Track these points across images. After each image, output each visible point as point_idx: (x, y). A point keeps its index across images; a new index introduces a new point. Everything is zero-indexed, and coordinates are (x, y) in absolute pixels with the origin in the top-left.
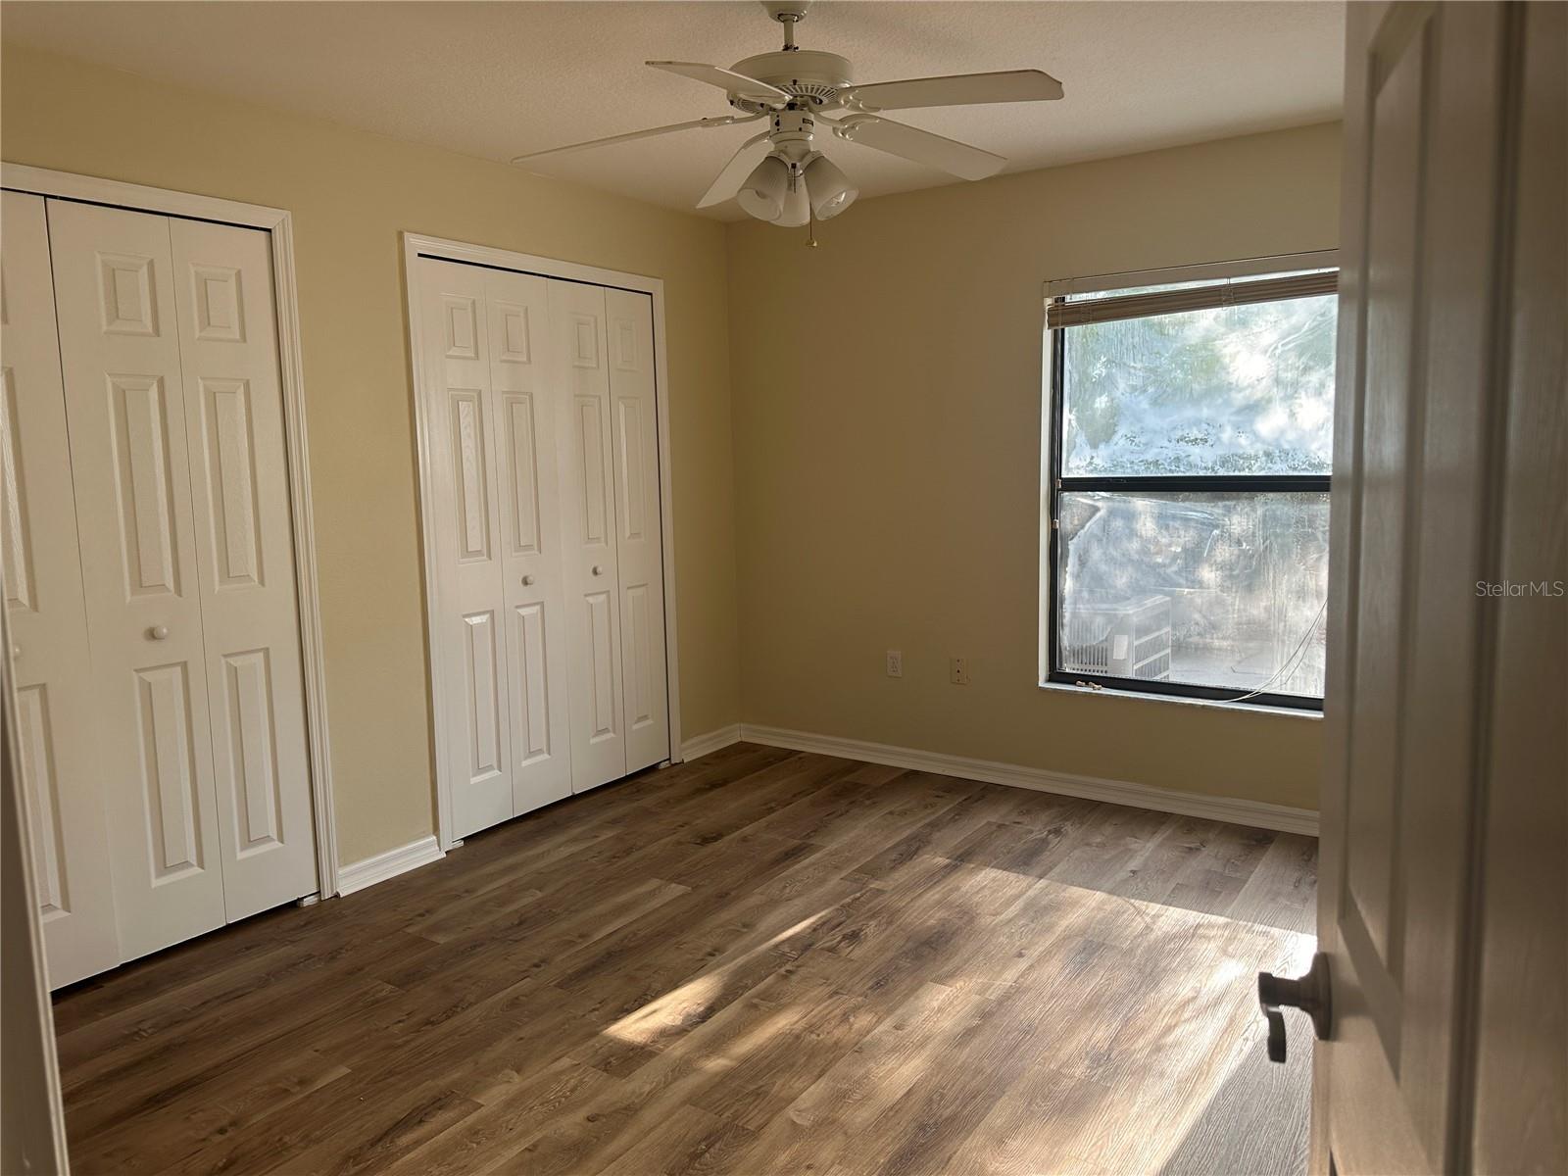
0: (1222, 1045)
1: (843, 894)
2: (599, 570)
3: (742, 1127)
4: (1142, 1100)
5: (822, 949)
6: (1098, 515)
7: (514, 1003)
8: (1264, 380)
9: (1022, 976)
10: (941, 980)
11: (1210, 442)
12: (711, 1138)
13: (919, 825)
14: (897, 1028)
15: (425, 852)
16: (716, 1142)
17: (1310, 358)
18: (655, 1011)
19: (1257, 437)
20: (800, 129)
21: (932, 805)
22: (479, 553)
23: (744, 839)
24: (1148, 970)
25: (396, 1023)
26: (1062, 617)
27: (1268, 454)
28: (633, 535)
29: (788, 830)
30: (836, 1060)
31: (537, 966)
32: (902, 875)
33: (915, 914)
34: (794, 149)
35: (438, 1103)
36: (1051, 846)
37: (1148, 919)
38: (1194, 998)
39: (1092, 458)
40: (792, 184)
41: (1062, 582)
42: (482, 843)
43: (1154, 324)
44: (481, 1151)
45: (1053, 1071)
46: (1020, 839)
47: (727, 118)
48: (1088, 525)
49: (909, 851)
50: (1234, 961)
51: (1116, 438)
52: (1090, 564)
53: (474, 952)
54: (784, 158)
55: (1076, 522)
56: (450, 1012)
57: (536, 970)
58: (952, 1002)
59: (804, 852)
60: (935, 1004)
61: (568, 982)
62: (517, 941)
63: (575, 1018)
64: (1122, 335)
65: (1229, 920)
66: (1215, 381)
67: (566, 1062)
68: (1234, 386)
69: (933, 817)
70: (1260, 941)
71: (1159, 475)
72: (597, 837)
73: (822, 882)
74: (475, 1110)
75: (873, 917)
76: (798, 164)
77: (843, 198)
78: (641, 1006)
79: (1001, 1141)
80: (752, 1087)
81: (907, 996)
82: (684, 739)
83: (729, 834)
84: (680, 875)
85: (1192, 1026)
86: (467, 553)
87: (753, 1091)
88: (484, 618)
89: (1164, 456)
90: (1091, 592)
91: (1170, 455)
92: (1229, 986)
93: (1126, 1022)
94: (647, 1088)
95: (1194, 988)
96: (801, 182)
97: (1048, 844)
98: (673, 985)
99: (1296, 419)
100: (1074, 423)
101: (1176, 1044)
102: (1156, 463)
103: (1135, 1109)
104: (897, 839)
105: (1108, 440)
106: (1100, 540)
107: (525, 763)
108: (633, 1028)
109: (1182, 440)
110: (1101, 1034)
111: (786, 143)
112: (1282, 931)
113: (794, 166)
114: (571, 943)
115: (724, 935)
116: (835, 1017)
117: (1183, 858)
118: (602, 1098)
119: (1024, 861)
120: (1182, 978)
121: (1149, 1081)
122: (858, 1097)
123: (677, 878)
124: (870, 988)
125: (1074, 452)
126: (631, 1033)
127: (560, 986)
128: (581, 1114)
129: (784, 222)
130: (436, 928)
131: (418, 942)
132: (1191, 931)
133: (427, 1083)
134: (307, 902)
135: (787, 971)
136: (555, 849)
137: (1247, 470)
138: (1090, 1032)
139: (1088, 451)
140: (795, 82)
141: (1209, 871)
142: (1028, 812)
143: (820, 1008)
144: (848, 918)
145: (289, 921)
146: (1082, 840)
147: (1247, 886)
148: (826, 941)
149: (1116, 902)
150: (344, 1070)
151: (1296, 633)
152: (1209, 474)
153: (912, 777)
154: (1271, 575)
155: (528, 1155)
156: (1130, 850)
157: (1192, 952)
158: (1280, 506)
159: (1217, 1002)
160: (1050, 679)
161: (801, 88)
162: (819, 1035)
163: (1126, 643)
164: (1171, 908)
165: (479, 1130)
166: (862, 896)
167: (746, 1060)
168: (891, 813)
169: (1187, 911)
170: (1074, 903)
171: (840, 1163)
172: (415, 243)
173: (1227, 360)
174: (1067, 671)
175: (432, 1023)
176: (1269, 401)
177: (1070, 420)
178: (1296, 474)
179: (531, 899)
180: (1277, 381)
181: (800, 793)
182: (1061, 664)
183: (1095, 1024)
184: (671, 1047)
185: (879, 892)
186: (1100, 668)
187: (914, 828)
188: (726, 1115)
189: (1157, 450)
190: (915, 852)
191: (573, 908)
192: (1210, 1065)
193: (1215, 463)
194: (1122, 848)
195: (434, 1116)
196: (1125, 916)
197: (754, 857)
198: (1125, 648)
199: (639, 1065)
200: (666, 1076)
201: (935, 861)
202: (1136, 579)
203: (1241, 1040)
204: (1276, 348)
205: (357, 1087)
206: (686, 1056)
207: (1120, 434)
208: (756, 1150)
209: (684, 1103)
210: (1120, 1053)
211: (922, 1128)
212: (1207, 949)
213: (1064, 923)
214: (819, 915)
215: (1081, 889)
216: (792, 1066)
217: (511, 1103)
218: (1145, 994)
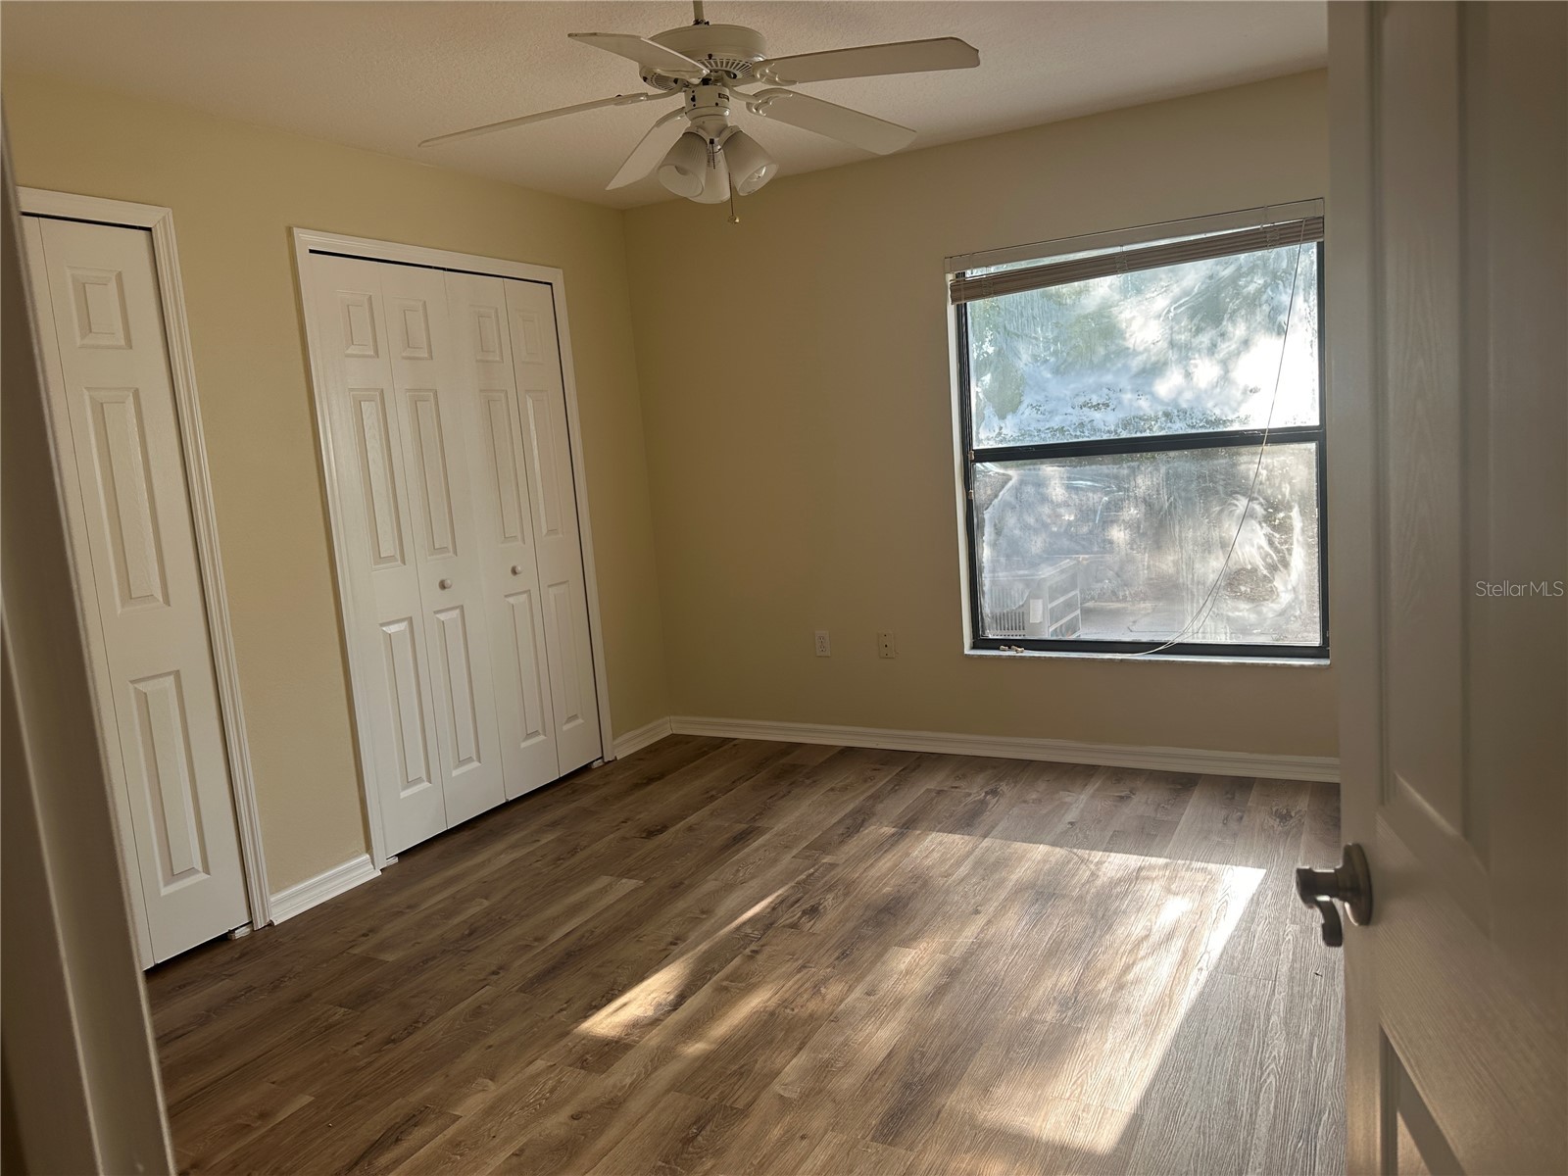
0: (1179, 978)
1: (796, 872)
2: (519, 569)
3: (731, 1107)
4: (1112, 1038)
5: (784, 926)
6: (1010, 484)
7: (477, 1012)
8: (1160, 343)
9: (982, 931)
10: (906, 943)
11: (1112, 407)
12: (701, 1121)
13: (862, 798)
14: (868, 994)
15: (359, 871)
16: (707, 1124)
17: (1202, 319)
18: (625, 1005)
19: (1154, 398)
20: (717, 104)
21: (872, 778)
22: (391, 558)
23: (690, 829)
24: (1100, 914)
25: (355, 1046)
26: (982, 586)
27: (1167, 415)
28: (551, 532)
29: (732, 816)
30: (814, 1031)
31: (495, 973)
32: (852, 847)
33: (870, 883)
34: (712, 125)
35: (414, 1119)
36: (990, 807)
37: (1092, 867)
38: (1147, 936)
39: (1001, 428)
40: (711, 159)
41: (980, 552)
42: (417, 858)
43: (1052, 295)
44: (465, 1162)
45: (1025, 1018)
46: (960, 802)
47: (641, 95)
48: (1001, 493)
49: (856, 823)
50: (1179, 898)
51: (1022, 408)
52: (1005, 531)
53: (426, 966)
54: (702, 133)
55: (989, 492)
56: (412, 1028)
57: (495, 977)
58: (918, 963)
59: (752, 835)
60: (903, 967)
61: (532, 985)
62: (469, 951)
63: (543, 1020)
64: (1022, 307)
65: (1168, 860)
66: (1113, 348)
67: (540, 1064)
68: (1131, 351)
69: (873, 790)
70: (1200, 876)
71: (1066, 441)
72: (538, 841)
73: (775, 861)
74: (454, 1122)
75: (830, 889)
76: (716, 140)
77: (764, 172)
78: (610, 1001)
79: (986, 1090)
80: (735, 1067)
81: (873, 963)
82: (615, 737)
83: (673, 825)
84: (629, 870)
85: (1150, 962)
86: (379, 559)
87: (735, 1071)
88: (403, 626)
89: (1068, 423)
90: (1008, 557)
91: (1074, 421)
92: (1178, 921)
93: (1087, 966)
94: (628, 1081)
95: (1145, 927)
96: (720, 157)
97: (987, 804)
98: (639, 977)
99: (1192, 379)
100: (981, 395)
101: (1137, 981)
102: (1062, 430)
103: (1108, 1046)
104: (842, 814)
105: (1014, 410)
106: (1013, 508)
107: (455, 773)
108: (605, 1023)
109: (1085, 406)
110: (1065, 978)
111: (702, 119)
112: (1218, 866)
113: (712, 142)
114: (528, 947)
115: (683, 924)
116: (806, 990)
117: (1116, 806)
118: (582, 1095)
119: (966, 822)
120: (1133, 918)
121: (1117, 1018)
122: (840, 1064)
123: (627, 873)
124: (838, 958)
125: (983, 424)
126: (603, 1029)
127: (522, 990)
128: (563, 1115)
129: (705, 199)
130: (383, 946)
131: (366, 961)
132: (1134, 874)
133: (399, 1100)
134: (238, 934)
135: (753, 951)
136: (497, 857)
137: (1148, 431)
138: (1054, 979)
139: (996, 422)
140: (710, 56)
141: (1142, 816)
142: (964, 776)
143: (790, 983)
144: (805, 894)
145: (222, 956)
146: (1019, 798)
147: (1179, 827)
148: (785, 919)
149: (1059, 853)
150: (306, 1099)
151: (1204, 584)
152: (1112, 437)
153: (847, 754)
154: (1177, 530)
155: (514, 1160)
156: (1066, 803)
157: (1138, 894)
158: (1181, 463)
159: (1169, 937)
160: (974, 647)
161: (716, 63)
162: (793, 1010)
163: (1041, 606)
164: (1112, 854)
165: (460, 1142)
166: (816, 871)
167: (724, 1042)
168: (832, 789)
169: (1128, 855)
170: (1020, 859)
171: (832, 1130)
172: (306, 239)
173: (1124, 325)
174: (990, 637)
175: (394, 1041)
176: (1165, 364)
177: (977, 392)
178: (1194, 431)
179: (478, 909)
180: (1172, 344)
181: (739, 779)
182: (983, 632)
183: (1058, 970)
184: (647, 1038)
185: (833, 866)
186: (1018, 632)
187: (857, 802)
188: (712, 1097)
189: (1061, 417)
190: (862, 824)
191: (523, 913)
192: (1171, 998)
193: (1117, 426)
194: (1057, 803)
195: (410, 1133)
196: (1070, 866)
197: (702, 845)
198: (1041, 612)
199: (617, 1058)
200: (645, 1067)
201: (882, 830)
202: (1050, 543)
203: (1196, 971)
204: (1169, 311)
205: (324, 1113)
206: (663, 1045)
207: (1024, 405)
208: (749, 1127)
209: (668, 1091)
210: (1086, 995)
211: (908, 1086)
212: (1152, 890)
213: (1014, 877)
214: (776, 894)
215: (1024, 844)
216: (772, 1041)
217: (490, 1111)
218: (1101, 937)
